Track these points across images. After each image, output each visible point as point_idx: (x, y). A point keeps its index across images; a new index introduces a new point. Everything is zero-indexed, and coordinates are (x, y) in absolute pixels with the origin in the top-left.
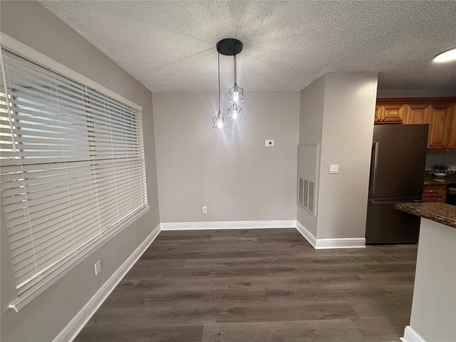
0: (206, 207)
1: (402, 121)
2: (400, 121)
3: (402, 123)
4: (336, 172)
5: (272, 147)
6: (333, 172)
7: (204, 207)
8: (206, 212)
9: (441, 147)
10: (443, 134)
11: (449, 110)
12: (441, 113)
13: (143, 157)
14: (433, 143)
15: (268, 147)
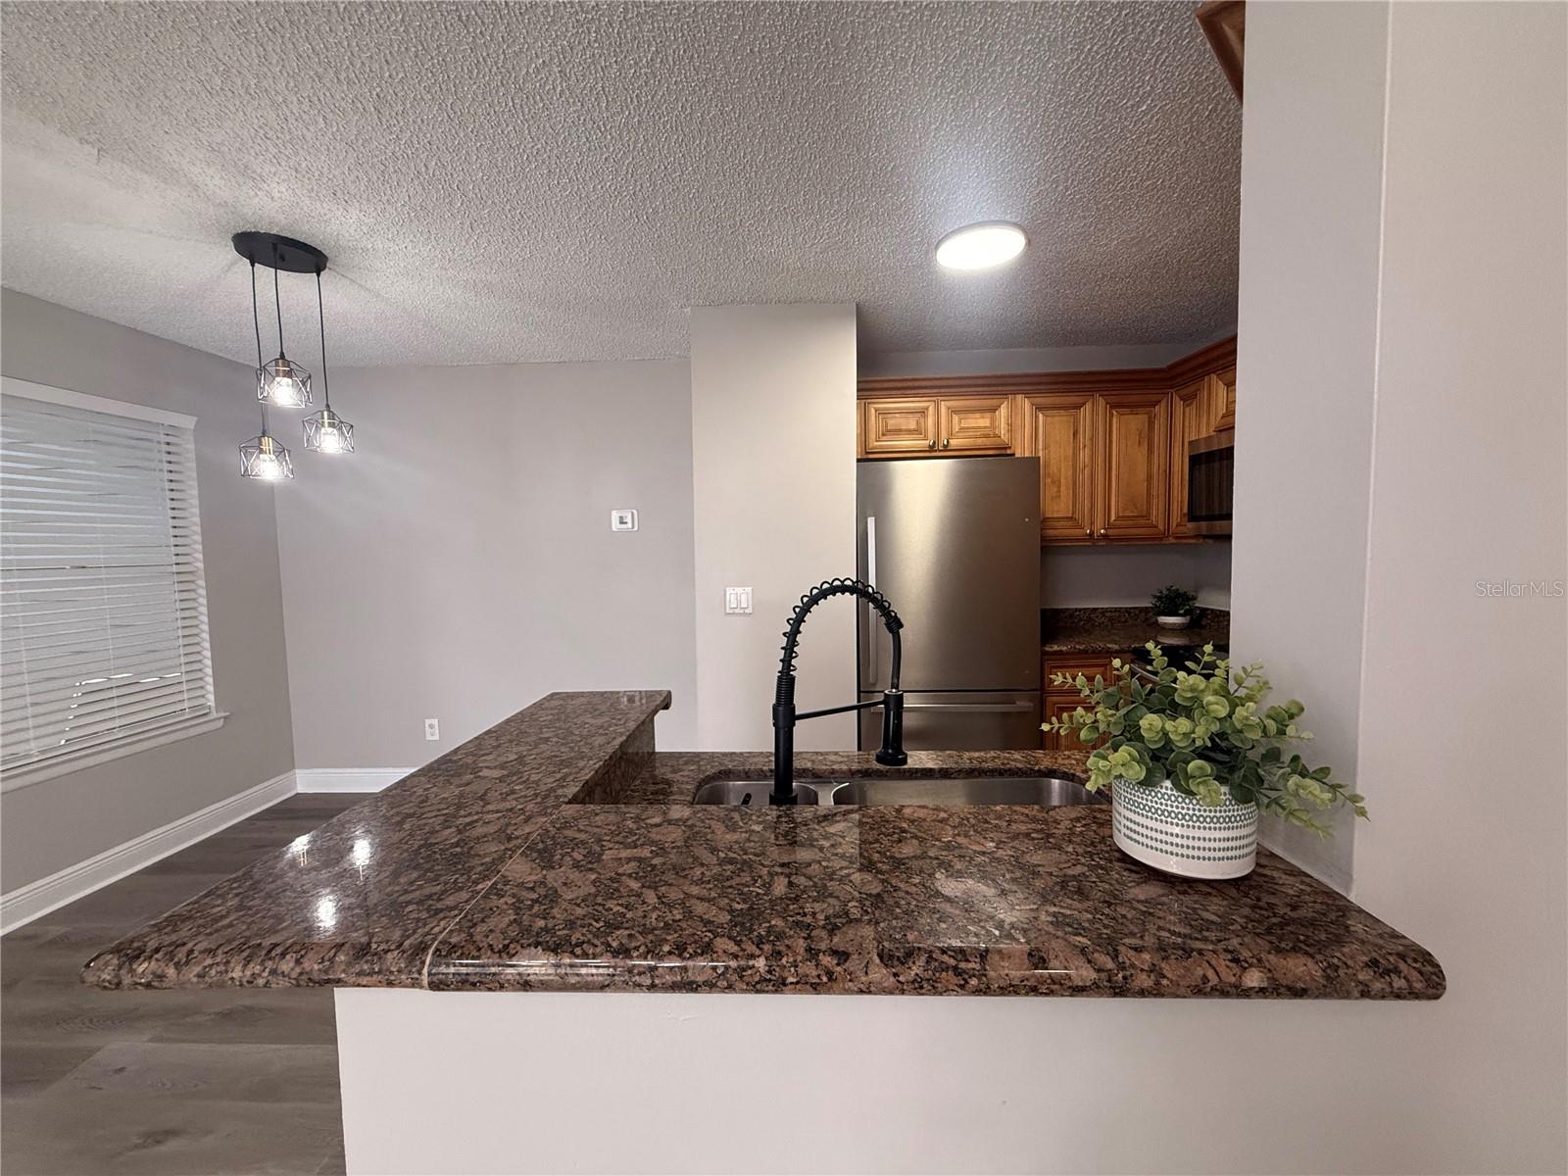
0: (435, 722)
1: (1010, 448)
2: (1005, 448)
3: (1013, 455)
4: (747, 611)
5: (627, 532)
6: (737, 611)
7: (428, 722)
8: (437, 737)
9: (1152, 531)
10: (1149, 489)
11: (1160, 410)
12: (1136, 421)
13: (201, 565)
14: (1118, 518)
15: (620, 532)
